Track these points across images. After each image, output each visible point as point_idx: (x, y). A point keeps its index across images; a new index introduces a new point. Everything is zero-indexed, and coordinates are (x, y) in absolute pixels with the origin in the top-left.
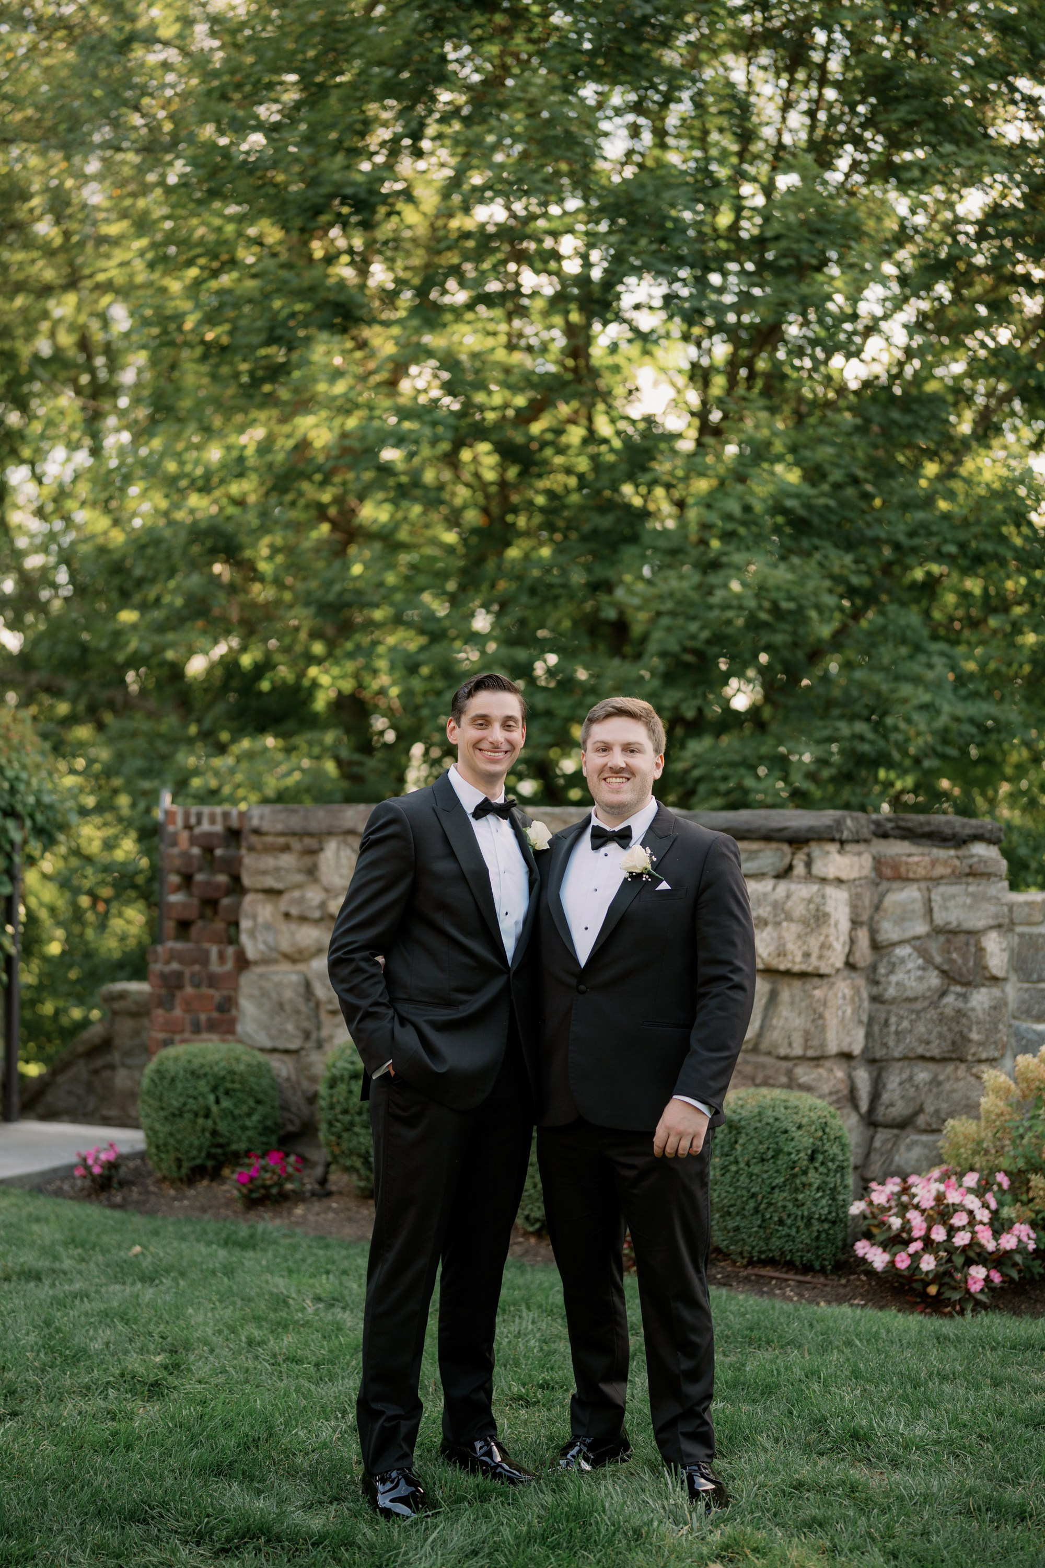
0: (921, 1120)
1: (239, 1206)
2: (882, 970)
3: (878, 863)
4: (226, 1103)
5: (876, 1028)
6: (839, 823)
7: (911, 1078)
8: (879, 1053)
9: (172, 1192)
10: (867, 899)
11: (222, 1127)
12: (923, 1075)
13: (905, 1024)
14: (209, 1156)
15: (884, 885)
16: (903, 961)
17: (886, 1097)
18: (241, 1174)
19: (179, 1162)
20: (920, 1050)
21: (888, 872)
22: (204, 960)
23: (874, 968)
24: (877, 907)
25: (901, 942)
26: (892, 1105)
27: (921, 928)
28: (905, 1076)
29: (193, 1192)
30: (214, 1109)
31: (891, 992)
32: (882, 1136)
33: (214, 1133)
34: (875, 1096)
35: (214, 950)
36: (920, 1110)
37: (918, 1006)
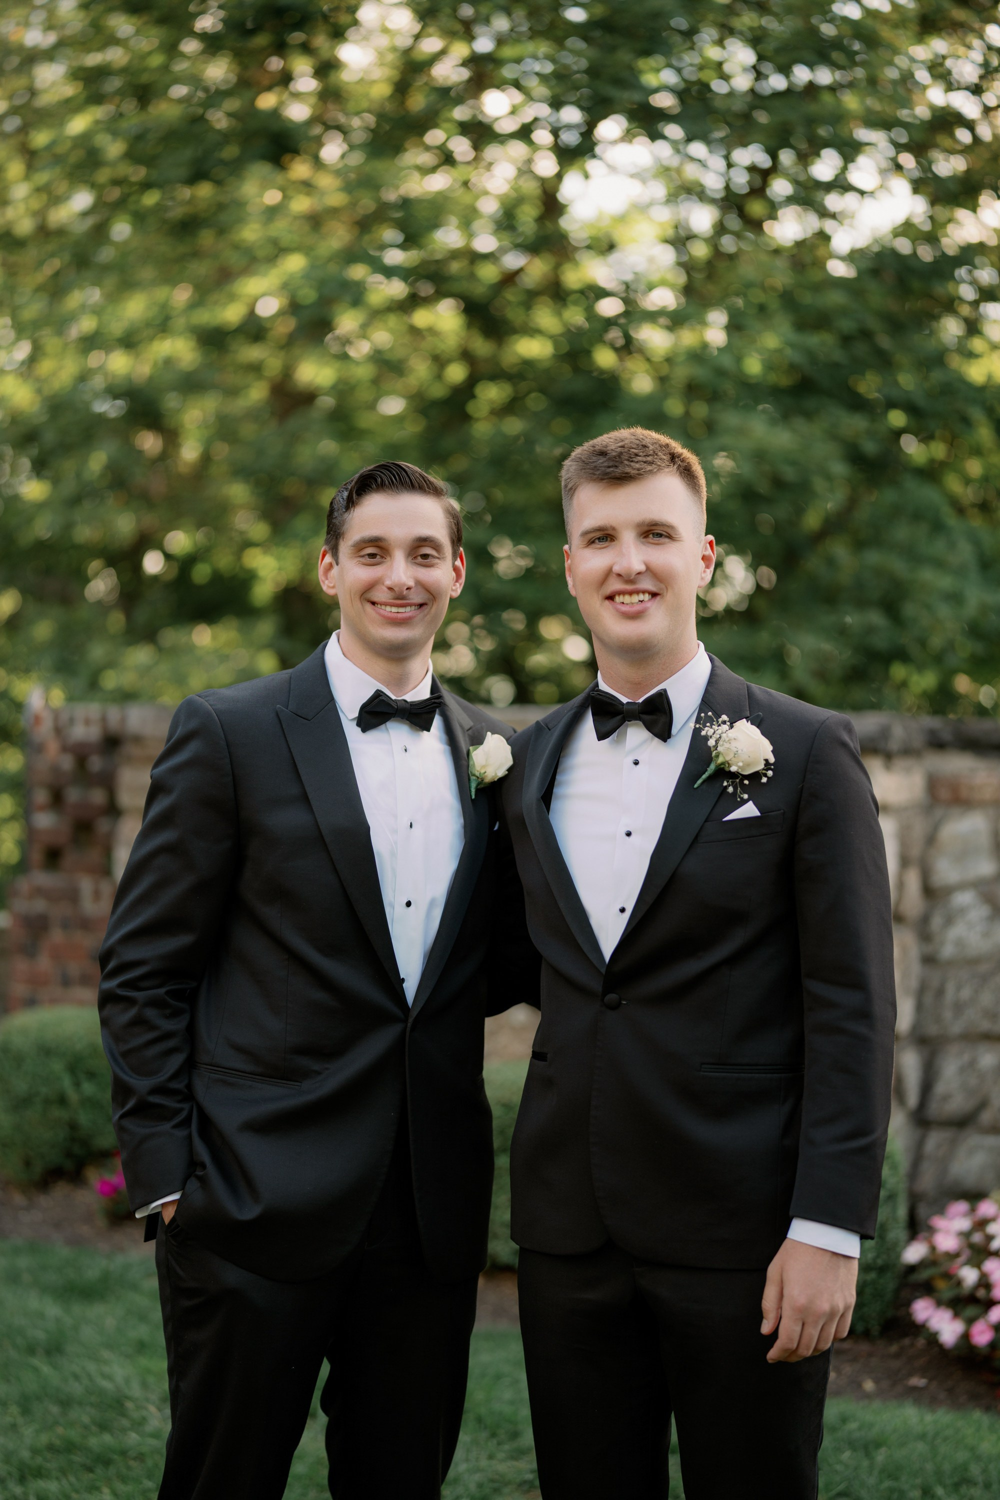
0: (986, 1117)
1: (101, 1222)
2: (937, 921)
3: (933, 784)
4: (88, 1088)
5: (928, 999)
6: (885, 733)
7: (972, 1063)
8: (932, 1030)
9: (19, 1199)
10: (919, 829)
11: (84, 1119)
12: (987, 1059)
13: (966, 993)
14: (69, 1154)
15: (939, 812)
16: (962, 911)
17: (940, 1088)
18: (104, 1184)
19: (28, 1164)
20: (985, 1025)
21: (944, 794)
22: (73, 896)
23: (925, 920)
24: (931, 840)
25: (962, 886)
26: (946, 1098)
27: (985, 868)
28: (966, 1057)
29: (44, 1201)
30: (73, 1096)
31: (947, 951)
32: (935, 1140)
33: (73, 1126)
34: (927, 1087)
35: (86, 885)
36: (983, 1104)
37: (984, 968)
